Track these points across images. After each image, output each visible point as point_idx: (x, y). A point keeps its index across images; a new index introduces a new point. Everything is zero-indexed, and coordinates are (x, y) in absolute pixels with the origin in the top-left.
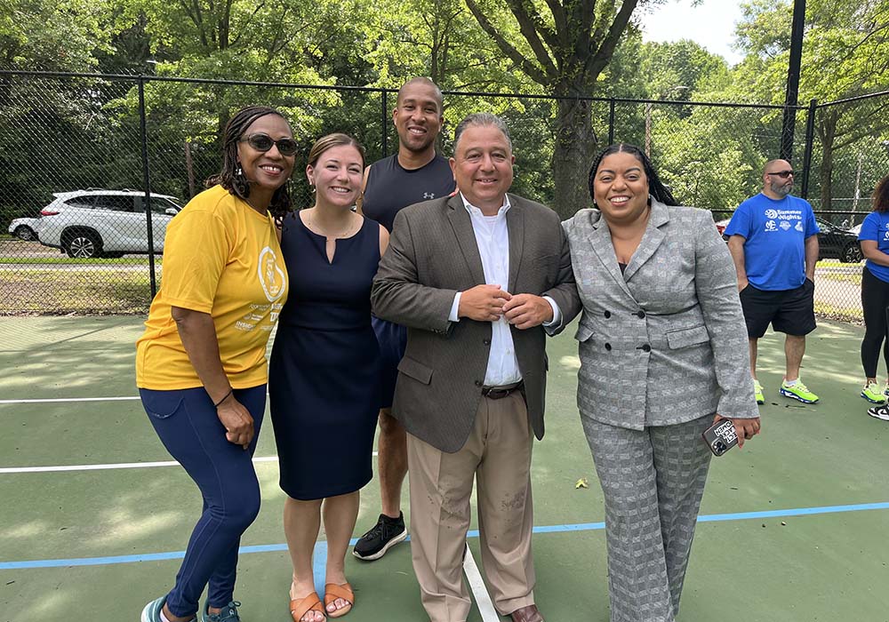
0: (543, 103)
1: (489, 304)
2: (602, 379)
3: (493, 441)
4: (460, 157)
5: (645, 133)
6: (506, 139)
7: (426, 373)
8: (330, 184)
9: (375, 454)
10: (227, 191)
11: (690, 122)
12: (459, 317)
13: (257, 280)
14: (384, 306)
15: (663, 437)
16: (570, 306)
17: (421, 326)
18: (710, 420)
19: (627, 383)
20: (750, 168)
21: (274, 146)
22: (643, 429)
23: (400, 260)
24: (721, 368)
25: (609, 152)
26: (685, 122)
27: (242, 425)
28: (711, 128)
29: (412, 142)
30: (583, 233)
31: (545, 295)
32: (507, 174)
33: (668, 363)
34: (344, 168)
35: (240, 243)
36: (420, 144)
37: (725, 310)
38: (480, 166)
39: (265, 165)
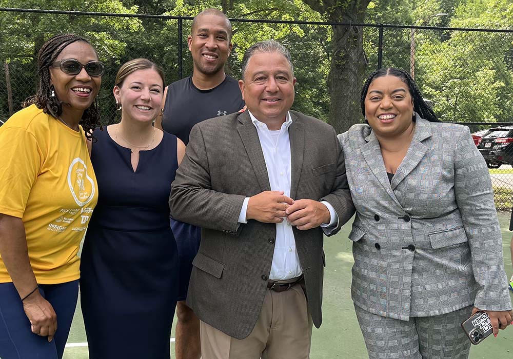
0: (320, 29)
1: (274, 208)
2: (372, 275)
3: (277, 329)
4: (248, 79)
5: (410, 54)
6: (289, 64)
7: (218, 268)
8: (134, 103)
9: (173, 340)
10: (42, 110)
11: (449, 45)
12: (247, 220)
13: (66, 188)
14: (181, 209)
15: (426, 326)
16: (346, 210)
17: (214, 227)
18: (468, 311)
19: (394, 278)
20: (503, 85)
21: (83, 70)
22: (408, 320)
23: (195, 168)
24: (477, 267)
25: (378, 74)
26: (445, 45)
27: (43, 318)
28: (467, 50)
29: (205, 67)
30: (356, 145)
31: (323, 200)
32: (289, 95)
33: (431, 261)
34: (147, 88)
35: (51, 155)
36: (212, 68)
37: (481, 215)
38: (266, 87)
39: (76, 87)
